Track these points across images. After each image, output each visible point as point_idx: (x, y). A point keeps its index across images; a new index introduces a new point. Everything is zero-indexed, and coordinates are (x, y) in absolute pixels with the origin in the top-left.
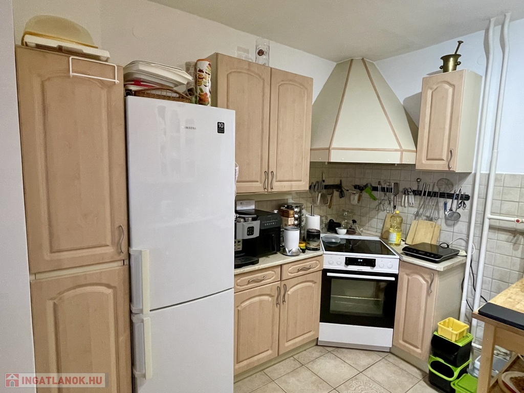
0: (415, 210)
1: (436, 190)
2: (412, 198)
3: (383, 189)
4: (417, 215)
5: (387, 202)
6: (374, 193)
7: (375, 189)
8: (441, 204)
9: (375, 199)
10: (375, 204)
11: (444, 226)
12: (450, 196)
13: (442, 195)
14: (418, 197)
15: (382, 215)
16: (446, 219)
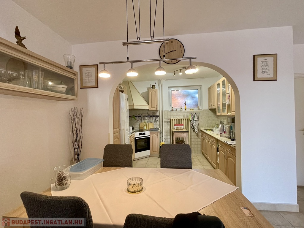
0: (147, 121)
1: (152, 115)
2: (146, 118)
3: (138, 116)
4: (148, 122)
5: (139, 120)
6: (135, 118)
7: (136, 117)
8: (153, 118)
9: (136, 119)
10: (136, 121)
11: (154, 123)
12: (155, 116)
13: (153, 116)
14: (148, 117)
15: (138, 123)
16: (155, 121)
